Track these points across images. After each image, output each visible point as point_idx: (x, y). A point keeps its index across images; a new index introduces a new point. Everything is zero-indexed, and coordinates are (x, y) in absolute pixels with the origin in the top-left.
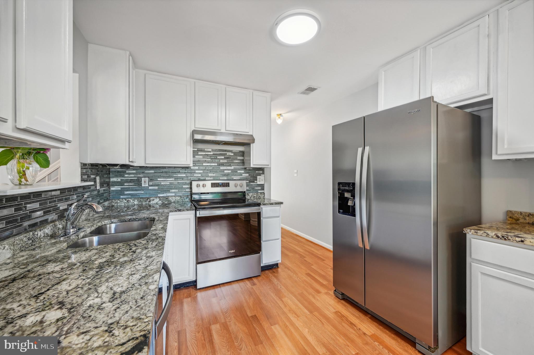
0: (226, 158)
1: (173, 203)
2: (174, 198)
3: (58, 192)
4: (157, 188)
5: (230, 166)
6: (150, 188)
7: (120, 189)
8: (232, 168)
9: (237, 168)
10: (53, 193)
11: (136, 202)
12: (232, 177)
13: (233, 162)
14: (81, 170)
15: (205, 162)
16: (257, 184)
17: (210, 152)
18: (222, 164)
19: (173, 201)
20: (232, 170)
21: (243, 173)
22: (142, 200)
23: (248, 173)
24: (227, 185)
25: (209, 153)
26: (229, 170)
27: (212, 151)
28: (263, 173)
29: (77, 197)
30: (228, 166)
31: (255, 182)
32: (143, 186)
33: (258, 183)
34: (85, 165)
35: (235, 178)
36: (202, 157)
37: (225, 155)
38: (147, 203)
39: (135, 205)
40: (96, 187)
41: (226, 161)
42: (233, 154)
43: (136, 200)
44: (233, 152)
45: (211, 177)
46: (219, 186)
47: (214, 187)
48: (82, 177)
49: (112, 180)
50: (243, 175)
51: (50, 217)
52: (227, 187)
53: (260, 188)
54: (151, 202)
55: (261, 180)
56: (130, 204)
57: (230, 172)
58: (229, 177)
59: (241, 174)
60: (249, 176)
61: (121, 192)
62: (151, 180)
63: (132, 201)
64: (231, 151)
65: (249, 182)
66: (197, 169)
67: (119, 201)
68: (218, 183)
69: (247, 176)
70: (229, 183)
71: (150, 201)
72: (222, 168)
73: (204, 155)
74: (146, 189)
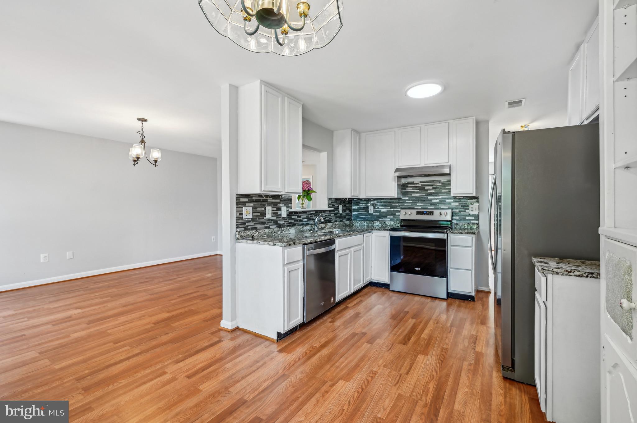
0: (433, 188)
1: (388, 226)
2: (389, 222)
3: (314, 212)
4: (378, 214)
5: (438, 195)
6: (374, 214)
7: (357, 214)
8: (440, 197)
9: (445, 198)
10: (312, 212)
11: (365, 224)
12: (440, 206)
13: (441, 192)
14: (328, 202)
15: (414, 192)
16: (469, 214)
17: (418, 183)
18: (431, 194)
19: (388, 225)
20: (440, 200)
21: (452, 202)
22: (369, 222)
23: (458, 202)
24: (431, 213)
25: (417, 185)
26: (436, 199)
27: (420, 183)
28: (478, 202)
29: (325, 215)
30: (436, 195)
31: (467, 211)
32: (370, 212)
33: (471, 213)
34: (330, 199)
35: (443, 207)
36: (411, 189)
37: (433, 186)
38: (372, 224)
39: (365, 225)
40: (339, 211)
41: (434, 191)
42: (441, 184)
43: (365, 222)
44: (441, 182)
45: (419, 206)
46: (424, 214)
47: (419, 215)
48: (328, 205)
49: (353, 208)
50: (452, 204)
51: (310, 222)
52: (431, 215)
53: (473, 218)
54: (375, 224)
55: (474, 209)
56: (362, 224)
57: (438, 201)
58: (437, 206)
59: (450, 204)
60: (459, 205)
61: (357, 216)
62: (374, 208)
63: (363, 222)
64: (439, 182)
65: (459, 212)
66: (407, 200)
67: (356, 222)
68: (423, 212)
69: (457, 205)
70: (433, 212)
71: (373, 224)
72: (429, 198)
73: (414, 187)
74: (371, 214)
